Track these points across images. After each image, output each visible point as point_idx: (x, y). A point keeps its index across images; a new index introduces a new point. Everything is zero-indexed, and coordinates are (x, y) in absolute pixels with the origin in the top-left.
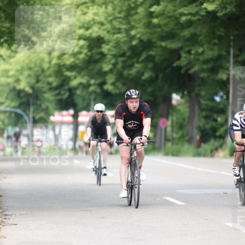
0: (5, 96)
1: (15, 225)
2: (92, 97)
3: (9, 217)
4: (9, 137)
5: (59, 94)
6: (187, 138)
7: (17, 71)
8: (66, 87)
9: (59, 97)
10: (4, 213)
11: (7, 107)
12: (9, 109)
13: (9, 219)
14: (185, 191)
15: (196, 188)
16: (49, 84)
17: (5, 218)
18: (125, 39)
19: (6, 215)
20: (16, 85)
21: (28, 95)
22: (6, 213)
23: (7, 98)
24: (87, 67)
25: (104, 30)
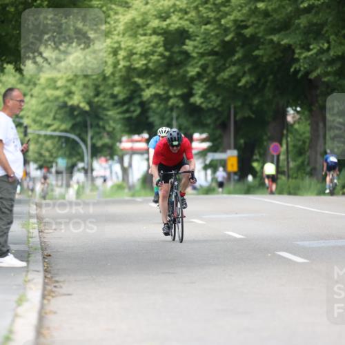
0: (52, 115)
1: (69, 295)
2: (174, 115)
3: (61, 284)
4: (58, 173)
5: (127, 111)
6: (308, 169)
7: (68, 81)
8: (137, 101)
9: (127, 115)
10: (54, 279)
11: (55, 130)
12: (57, 133)
13: (61, 287)
14: (306, 243)
15: (322, 239)
16: (113, 96)
17: (55, 287)
18: (217, 31)
19: (57, 282)
20: (66, 99)
21: (83, 113)
22: (57, 279)
23: (54, 118)
24: (166, 72)
25: (186, 20)
